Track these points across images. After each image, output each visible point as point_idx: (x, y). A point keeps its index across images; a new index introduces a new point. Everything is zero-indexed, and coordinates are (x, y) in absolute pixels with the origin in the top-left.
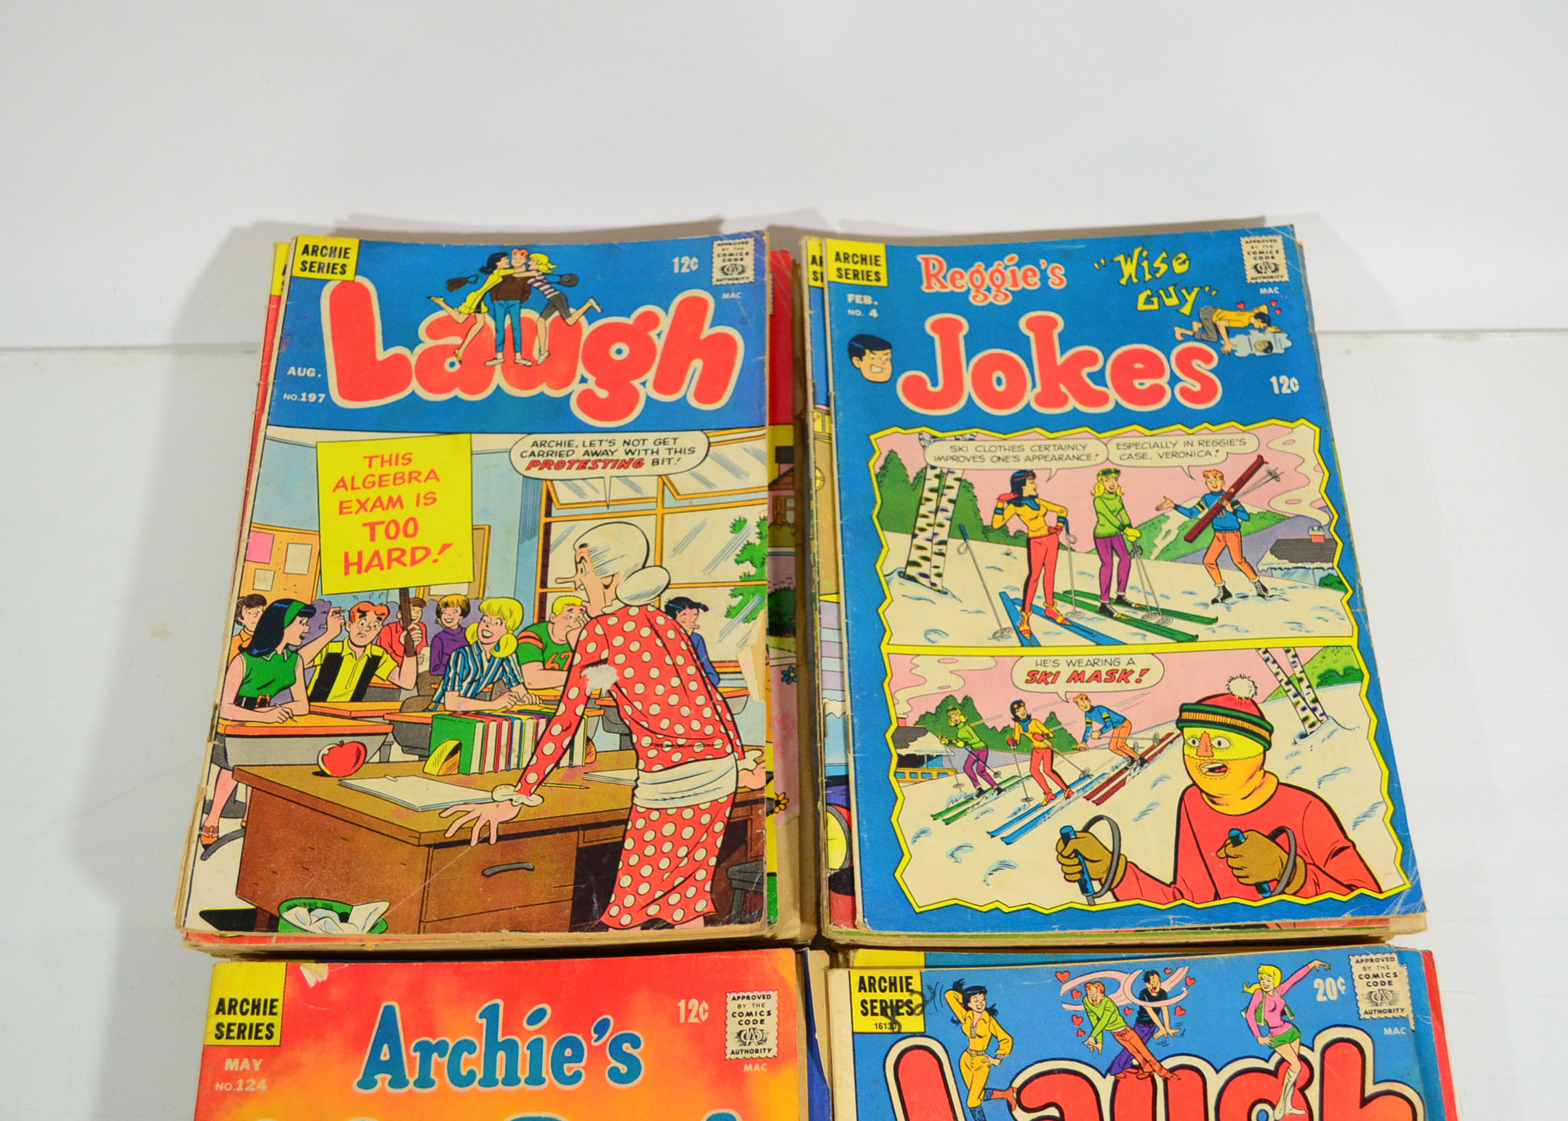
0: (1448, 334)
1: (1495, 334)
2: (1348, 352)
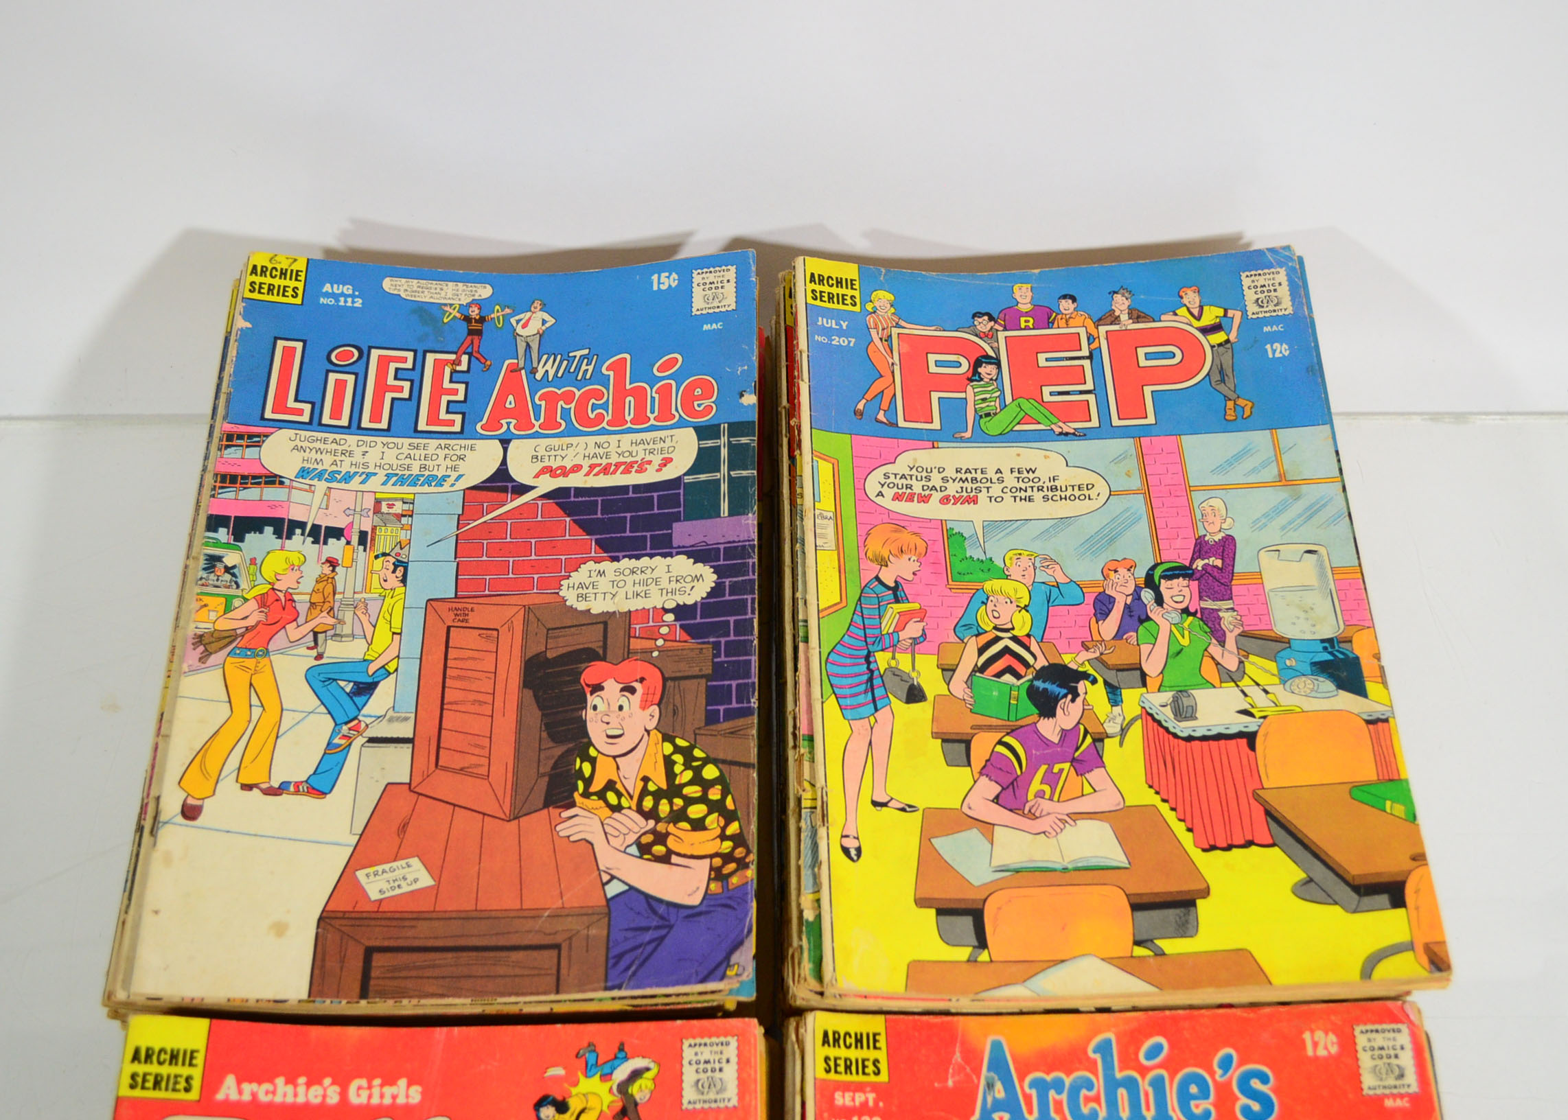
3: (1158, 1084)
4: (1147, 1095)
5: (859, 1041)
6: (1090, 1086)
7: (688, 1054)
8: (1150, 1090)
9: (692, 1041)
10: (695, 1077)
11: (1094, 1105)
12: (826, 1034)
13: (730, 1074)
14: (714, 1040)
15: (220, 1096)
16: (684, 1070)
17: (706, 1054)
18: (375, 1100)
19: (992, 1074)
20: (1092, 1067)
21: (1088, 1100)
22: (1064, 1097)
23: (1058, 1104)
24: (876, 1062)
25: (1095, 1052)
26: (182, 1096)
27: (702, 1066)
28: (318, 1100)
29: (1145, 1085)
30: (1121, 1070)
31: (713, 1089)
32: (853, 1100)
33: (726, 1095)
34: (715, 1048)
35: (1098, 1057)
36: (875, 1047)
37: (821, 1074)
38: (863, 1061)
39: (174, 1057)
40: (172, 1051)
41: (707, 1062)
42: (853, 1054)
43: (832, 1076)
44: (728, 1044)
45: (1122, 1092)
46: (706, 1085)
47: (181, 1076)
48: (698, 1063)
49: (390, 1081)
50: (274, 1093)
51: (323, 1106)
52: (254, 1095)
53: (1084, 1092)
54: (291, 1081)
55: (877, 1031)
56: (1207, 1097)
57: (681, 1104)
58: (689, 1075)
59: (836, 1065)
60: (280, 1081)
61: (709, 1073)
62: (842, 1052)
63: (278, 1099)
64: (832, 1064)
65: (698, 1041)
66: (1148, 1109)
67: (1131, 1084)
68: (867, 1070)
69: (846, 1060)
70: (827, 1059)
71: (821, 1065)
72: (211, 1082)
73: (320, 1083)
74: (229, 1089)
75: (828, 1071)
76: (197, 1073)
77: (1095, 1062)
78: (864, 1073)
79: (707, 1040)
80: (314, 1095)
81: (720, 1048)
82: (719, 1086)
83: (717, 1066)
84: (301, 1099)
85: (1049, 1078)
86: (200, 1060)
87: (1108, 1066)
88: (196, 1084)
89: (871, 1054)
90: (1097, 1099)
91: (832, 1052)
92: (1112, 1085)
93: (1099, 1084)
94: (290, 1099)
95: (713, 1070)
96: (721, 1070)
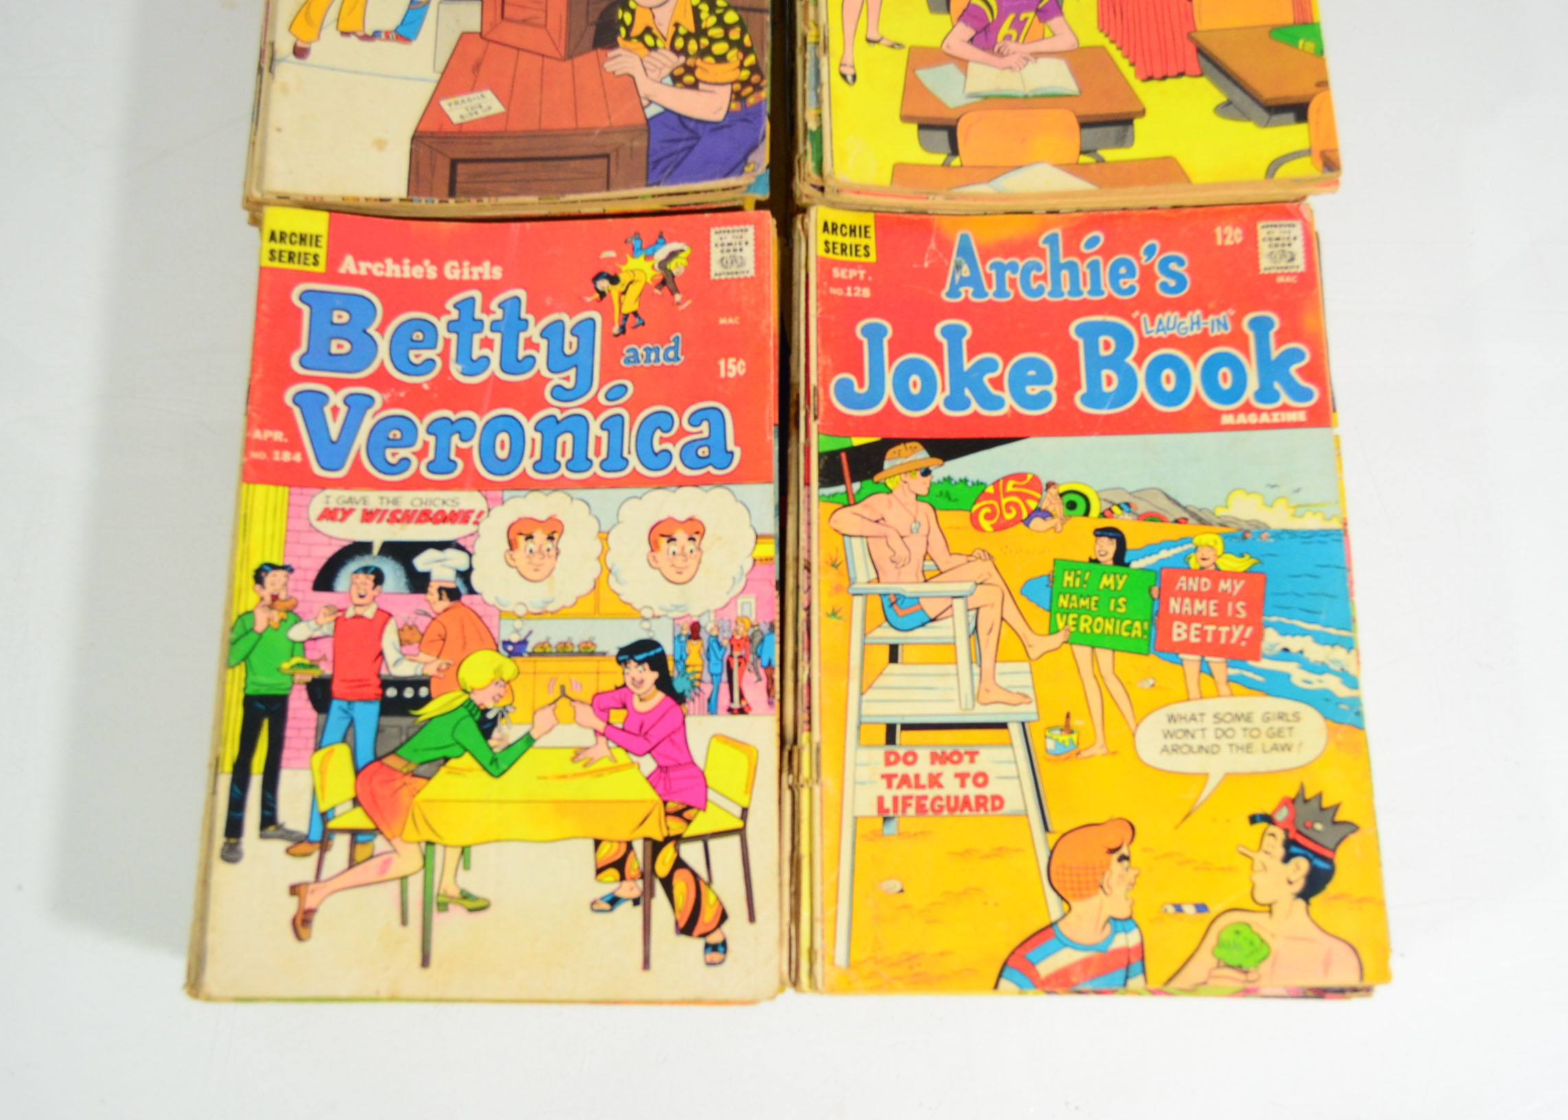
3: (1094, 267)
4: (1084, 275)
5: (853, 231)
6: (1039, 269)
7: (714, 238)
8: (1088, 272)
9: (717, 229)
10: (720, 256)
11: (1041, 282)
12: (826, 224)
13: (749, 253)
14: (736, 228)
15: (342, 270)
16: (712, 251)
17: (729, 238)
18: (466, 277)
19: (960, 259)
20: (1041, 254)
21: (1036, 278)
22: (1018, 276)
23: (1013, 283)
24: (866, 247)
25: (1045, 241)
26: (312, 268)
27: (726, 248)
28: (420, 276)
29: (1083, 267)
30: (1065, 255)
31: (735, 264)
32: (848, 274)
33: (745, 269)
34: (736, 234)
35: (1047, 247)
36: (866, 236)
37: (822, 253)
38: (856, 246)
39: (303, 239)
40: (301, 235)
41: (730, 244)
42: (848, 240)
43: (830, 255)
44: (746, 230)
45: (1065, 273)
46: (729, 262)
47: (309, 254)
48: (723, 245)
49: (476, 262)
50: (385, 270)
51: (425, 280)
52: (369, 271)
53: (1034, 273)
54: (398, 261)
55: (867, 224)
56: (1133, 276)
57: (709, 276)
58: (715, 255)
59: (834, 248)
60: (389, 261)
61: (732, 253)
62: (839, 239)
63: (389, 274)
64: (831, 246)
65: (723, 229)
66: (1085, 284)
67: (1072, 267)
68: (859, 253)
69: (842, 245)
70: (826, 243)
71: (822, 247)
72: (334, 260)
73: (421, 263)
74: (348, 265)
75: (827, 251)
76: (322, 253)
77: (1044, 250)
78: (856, 255)
79: (729, 228)
80: (417, 272)
81: (740, 234)
82: (739, 261)
83: (738, 247)
84: (407, 275)
85: (1006, 262)
86: (324, 242)
87: (1054, 253)
88: (322, 260)
89: (863, 241)
90: (1044, 277)
91: (831, 238)
92: (1056, 268)
93: (1047, 266)
94: (398, 275)
95: (735, 250)
96: (741, 250)
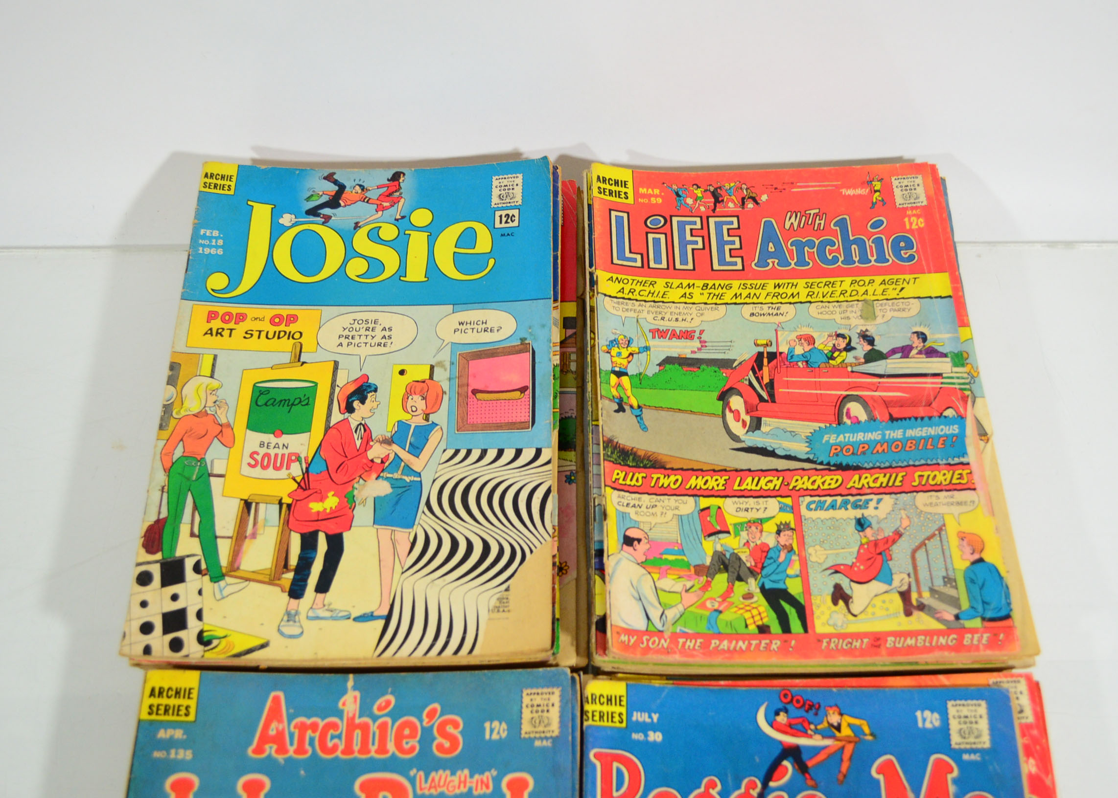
0: (1051, 244)
1: (1085, 244)
2: (979, 256)
